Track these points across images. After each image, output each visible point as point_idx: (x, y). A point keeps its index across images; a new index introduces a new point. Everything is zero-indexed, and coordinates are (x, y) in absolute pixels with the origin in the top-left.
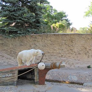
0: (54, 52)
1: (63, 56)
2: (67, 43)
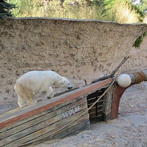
2: (68, 42)
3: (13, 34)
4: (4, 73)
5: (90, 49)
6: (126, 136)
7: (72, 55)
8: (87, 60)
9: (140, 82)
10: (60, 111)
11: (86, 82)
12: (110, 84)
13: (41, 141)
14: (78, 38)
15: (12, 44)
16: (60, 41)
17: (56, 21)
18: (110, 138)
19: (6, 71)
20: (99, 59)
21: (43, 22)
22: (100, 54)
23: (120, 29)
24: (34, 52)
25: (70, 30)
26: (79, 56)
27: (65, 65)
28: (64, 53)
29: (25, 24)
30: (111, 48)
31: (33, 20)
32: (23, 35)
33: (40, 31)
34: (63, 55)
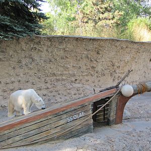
0: (65, 72)
1: (78, 81)
2: (89, 56)
3: (41, 49)
4: (34, 81)
5: (108, 62)
6: (125, 140)
7: (93, 67)
8: (106, 72)
9: (143, 92)
10: (65, 116)
11: (94, 91)
12: (115, 93)
13: (46, 141)
14: (98, 53)
15: (40, 57)
16: (82, 56)
17: (77, 39)
18: (109, 141)
19: (36, 79)
20: (117, 71)
21: (66, 39)
22: (119, 67)
23: (136, 46)
24: (60, 64)
25: (91, 47)
26: (99, 68)
27: (87, 75)
28: (86, 65)
29: (50, 41)
30: (128, 62)
31: (58, 38)
32: (50, 50)
33: (64, 47)
34: (85, 67)
